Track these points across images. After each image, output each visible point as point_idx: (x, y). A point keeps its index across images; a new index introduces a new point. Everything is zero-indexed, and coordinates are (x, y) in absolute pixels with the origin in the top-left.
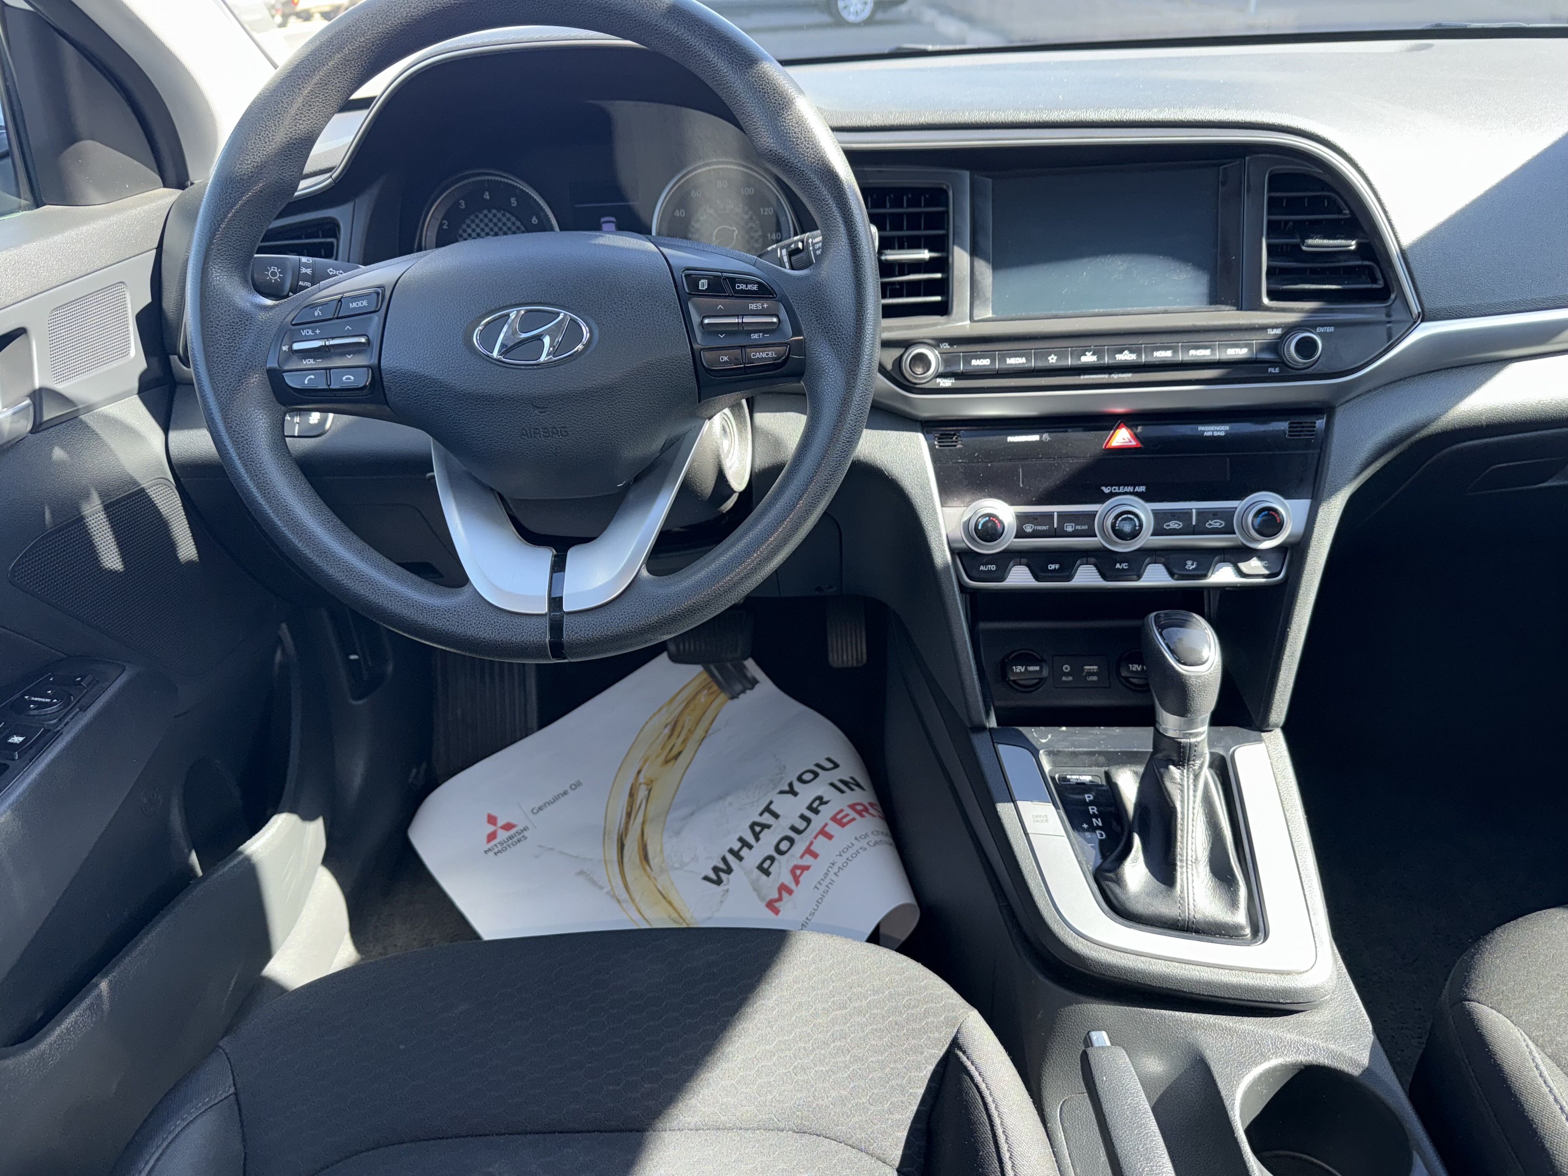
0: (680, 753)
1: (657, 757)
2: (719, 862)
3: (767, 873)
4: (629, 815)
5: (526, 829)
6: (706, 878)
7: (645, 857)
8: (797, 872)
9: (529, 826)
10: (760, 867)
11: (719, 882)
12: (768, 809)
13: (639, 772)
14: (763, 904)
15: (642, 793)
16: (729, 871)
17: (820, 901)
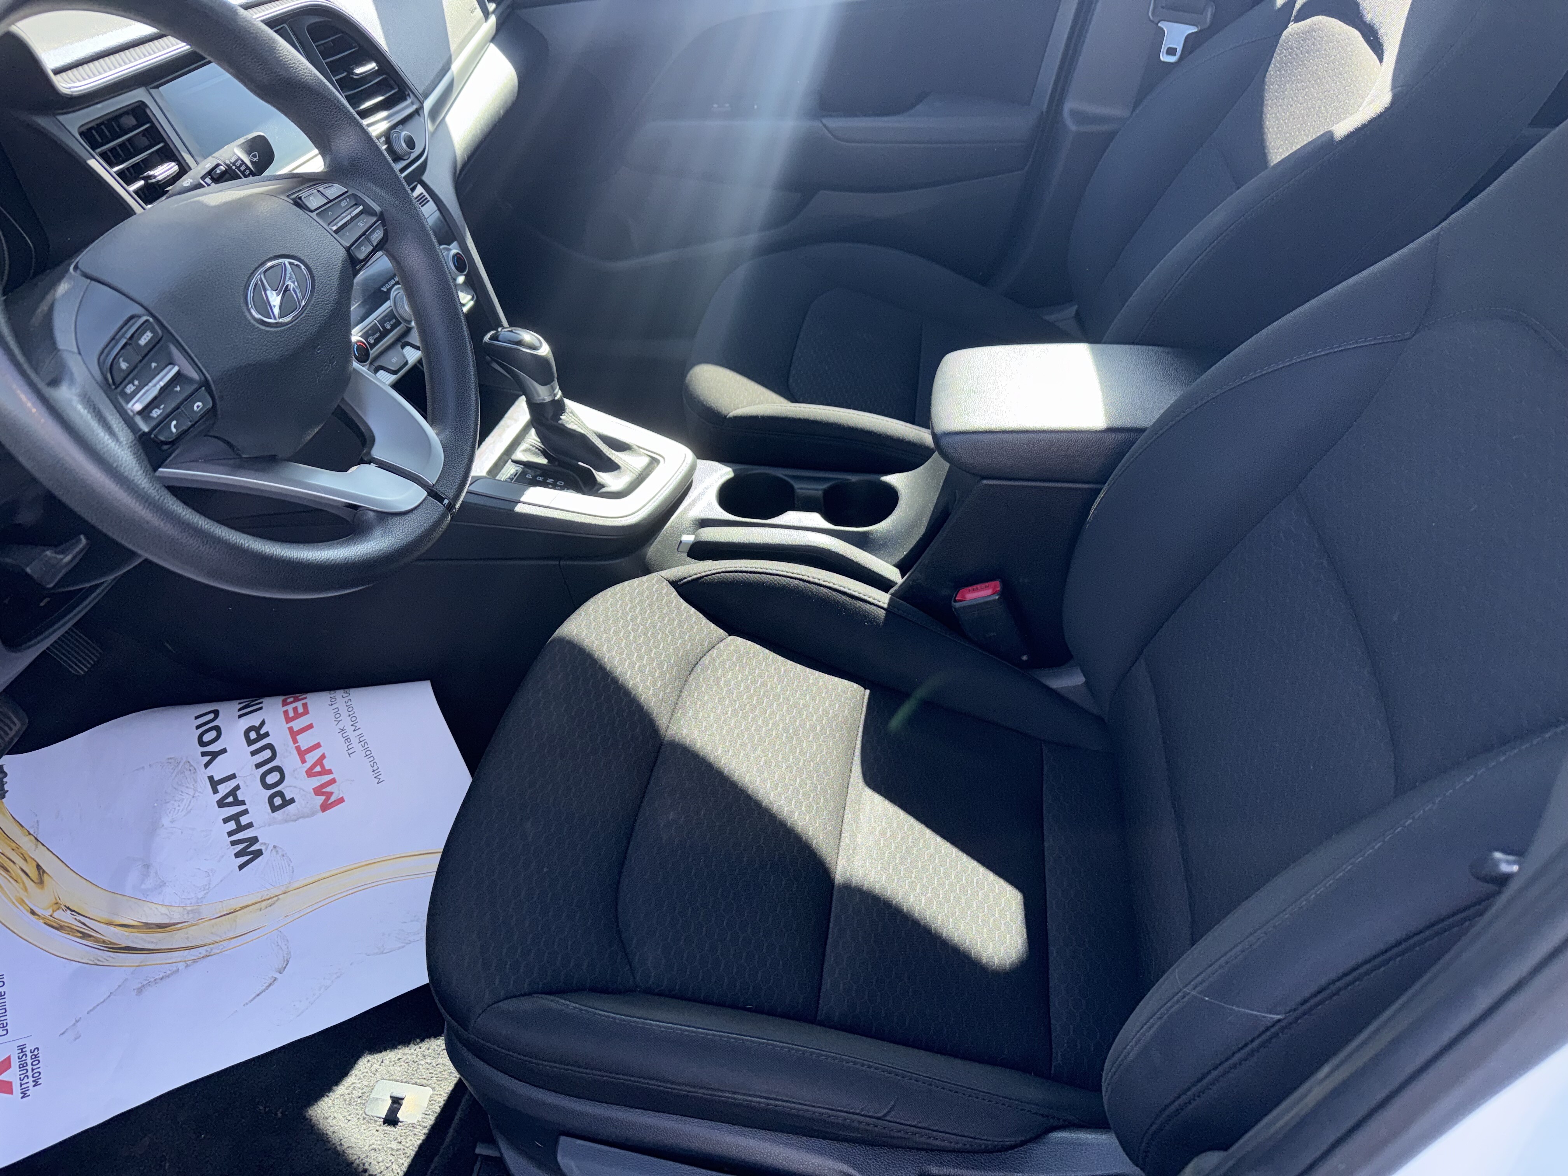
0: (38, 867)
1: (26, 890)
2: (234, 849)
3: (287, 802)
4: (85, 936)
5: (22, 1048)
6: (241, 867)
7: (161, 927)
8: (318, 769)
9: (21, 1043)
10: (274, 809)
11: (259, 853)
12: (214, 784)
13: (33, 913)
14: (321, 814)
15: (66, 918)
16: (254, 840)
17: (368, 753)
